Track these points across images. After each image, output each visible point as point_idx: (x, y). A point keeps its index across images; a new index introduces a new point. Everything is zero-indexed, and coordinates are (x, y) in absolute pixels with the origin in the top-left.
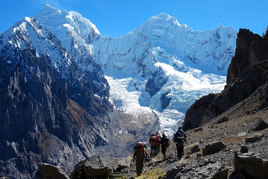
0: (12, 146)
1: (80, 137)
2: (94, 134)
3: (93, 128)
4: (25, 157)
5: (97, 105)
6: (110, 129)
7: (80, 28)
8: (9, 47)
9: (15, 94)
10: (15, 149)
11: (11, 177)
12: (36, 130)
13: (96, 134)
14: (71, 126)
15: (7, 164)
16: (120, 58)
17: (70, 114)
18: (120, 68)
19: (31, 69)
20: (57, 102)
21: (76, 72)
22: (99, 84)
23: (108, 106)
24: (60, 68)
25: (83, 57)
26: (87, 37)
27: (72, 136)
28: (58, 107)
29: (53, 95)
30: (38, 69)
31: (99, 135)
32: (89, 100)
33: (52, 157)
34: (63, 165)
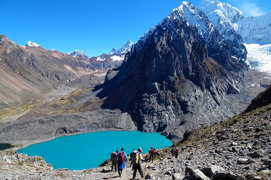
0: (155, 85)
1: (212, 84)
2: (227, 84)
3: (226, 79)
4: (164, 94)
5: (233, 63)
6: (242, 82)
7: (228, 12)
8: (167, 20)
9: (162, 48)
10: (157, 87)
11: (151, 107)
12: (175, 75)
13: (228, 84)
14: (205, 75)
15: (150, 97)
16: (260, 32)
17: (205, 65)
18: (259, 39)
19: (177, 30)
20: (195, 56)
21: (217, 37)
22: (238, 49)
23: (244, 65)
24: (205, 35)
25: (227, 30)
26: (233, 18)
27: (205, 82)
28: (195, 59)
29: (192, 50)
30: (183, 30)
31: (231, 85)
32: (226, 58)
33: (184, 96)
34: (193, 103)
